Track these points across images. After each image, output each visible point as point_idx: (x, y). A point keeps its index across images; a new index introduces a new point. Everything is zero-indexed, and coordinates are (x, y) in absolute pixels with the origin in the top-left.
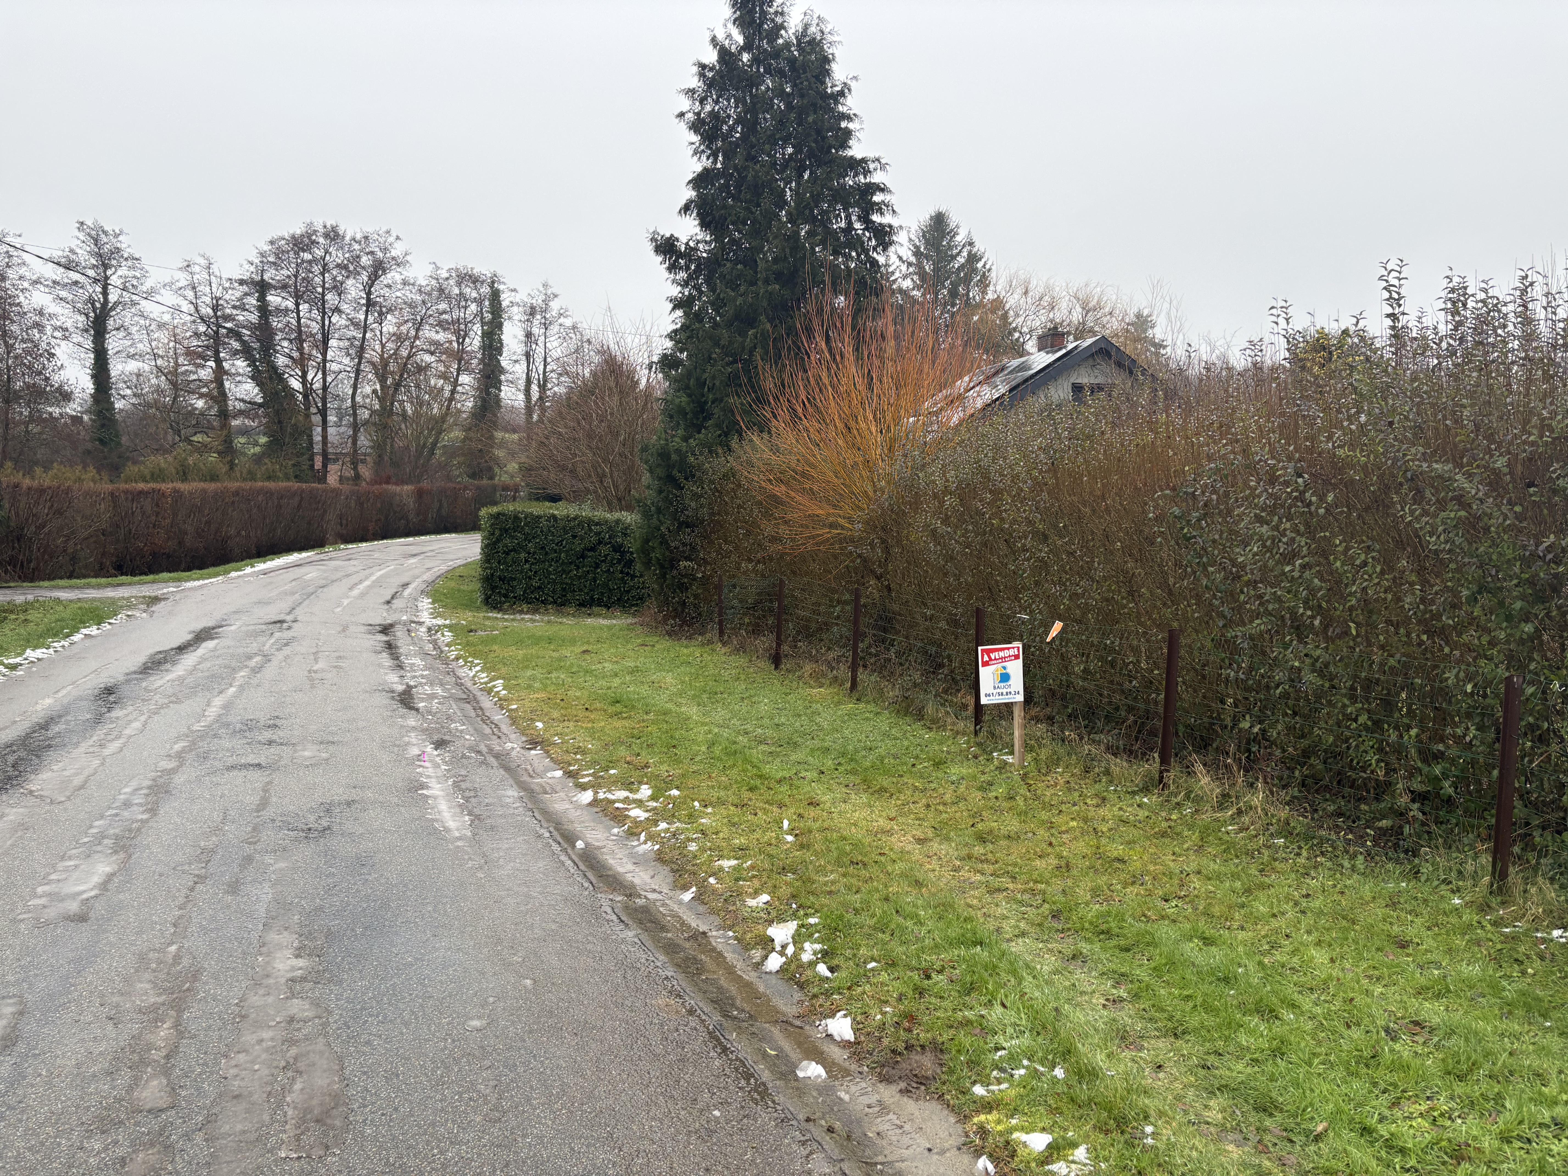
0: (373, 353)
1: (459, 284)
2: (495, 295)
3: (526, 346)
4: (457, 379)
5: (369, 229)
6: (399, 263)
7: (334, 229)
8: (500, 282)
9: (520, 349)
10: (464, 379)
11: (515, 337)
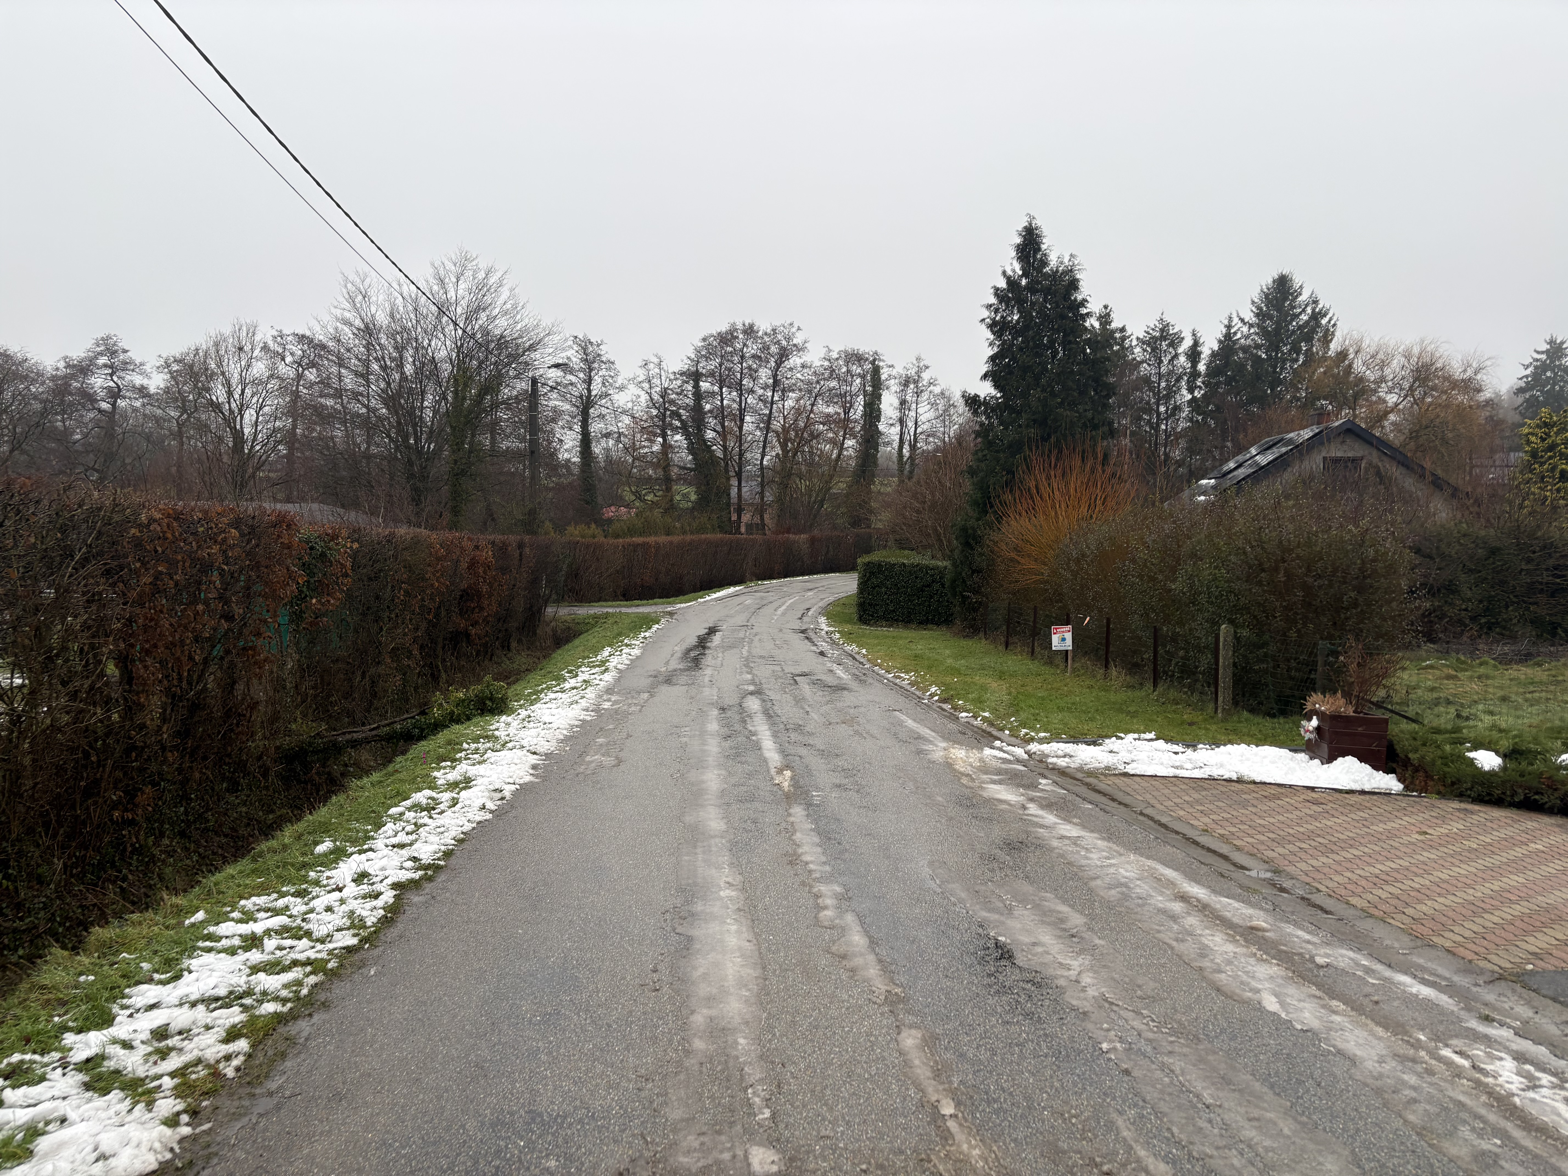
0: (776, 425)
1: (847, 363)
2: (876, 371)
3: (900, 410)
4: (843, 444)
5: (777, 323)
6: (800, 349)
7: (751, 326)
8: (880, 360)
9: (896, 414)
10: (850, 443)
11: (891, 405)
